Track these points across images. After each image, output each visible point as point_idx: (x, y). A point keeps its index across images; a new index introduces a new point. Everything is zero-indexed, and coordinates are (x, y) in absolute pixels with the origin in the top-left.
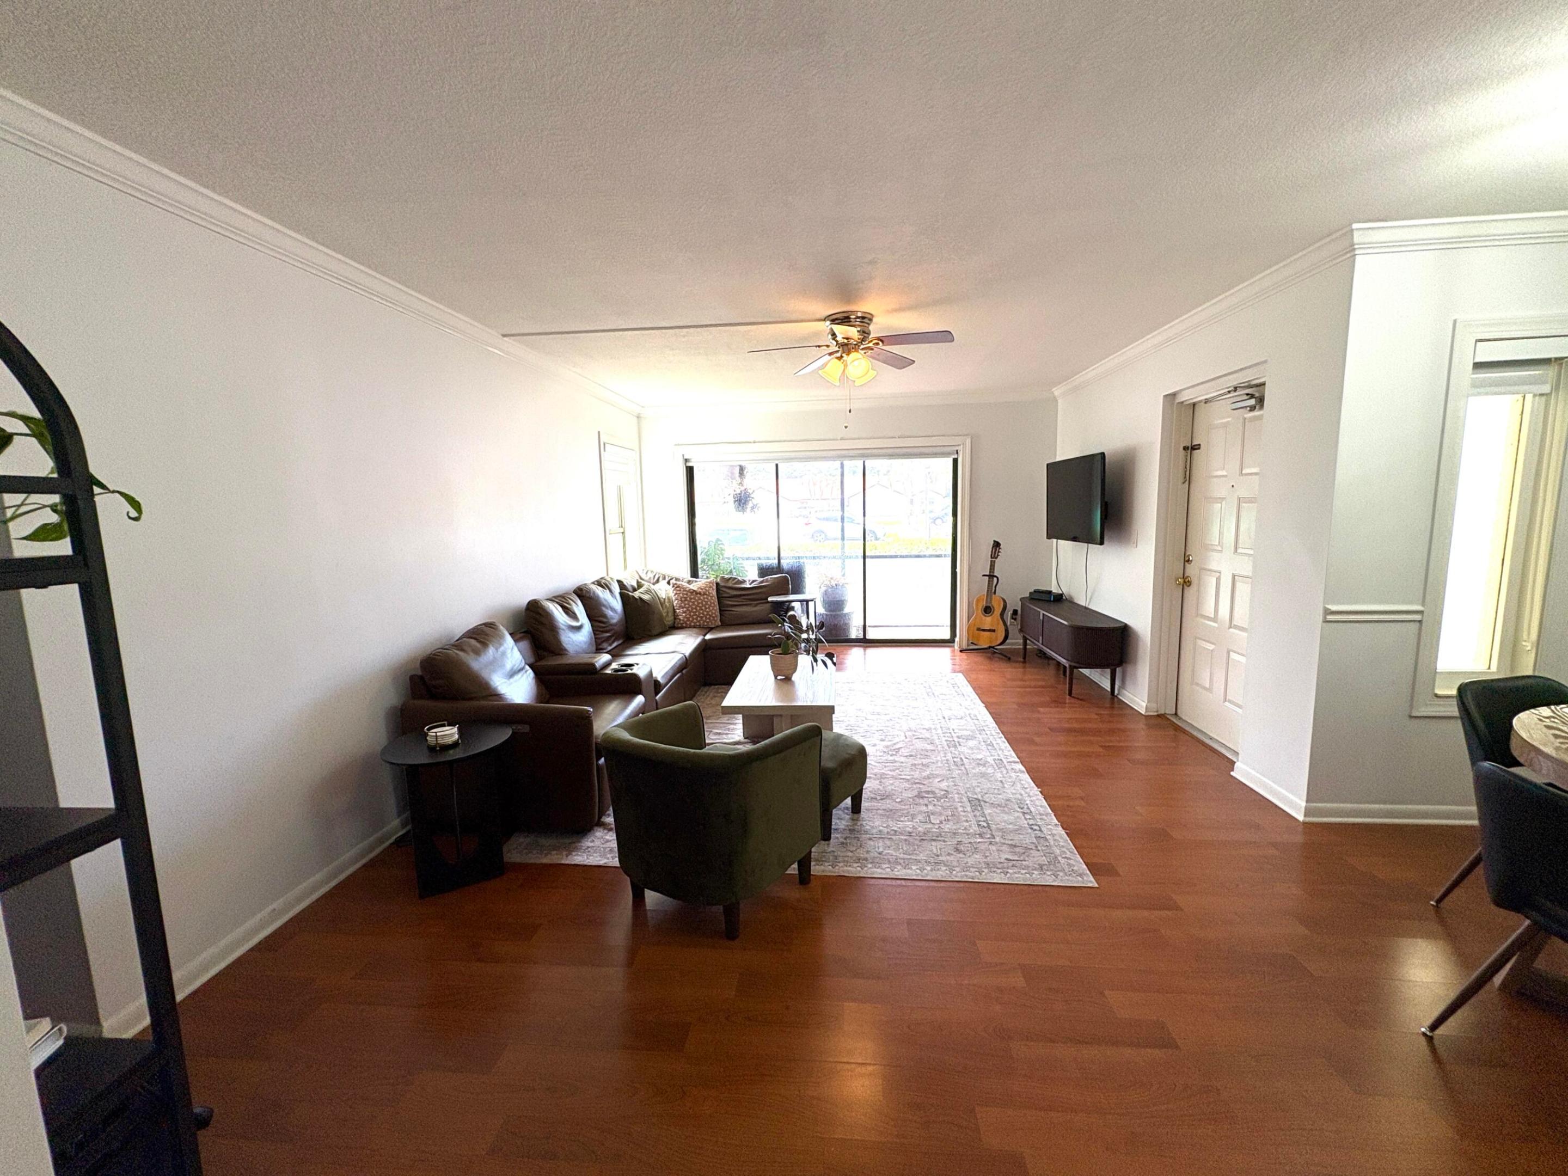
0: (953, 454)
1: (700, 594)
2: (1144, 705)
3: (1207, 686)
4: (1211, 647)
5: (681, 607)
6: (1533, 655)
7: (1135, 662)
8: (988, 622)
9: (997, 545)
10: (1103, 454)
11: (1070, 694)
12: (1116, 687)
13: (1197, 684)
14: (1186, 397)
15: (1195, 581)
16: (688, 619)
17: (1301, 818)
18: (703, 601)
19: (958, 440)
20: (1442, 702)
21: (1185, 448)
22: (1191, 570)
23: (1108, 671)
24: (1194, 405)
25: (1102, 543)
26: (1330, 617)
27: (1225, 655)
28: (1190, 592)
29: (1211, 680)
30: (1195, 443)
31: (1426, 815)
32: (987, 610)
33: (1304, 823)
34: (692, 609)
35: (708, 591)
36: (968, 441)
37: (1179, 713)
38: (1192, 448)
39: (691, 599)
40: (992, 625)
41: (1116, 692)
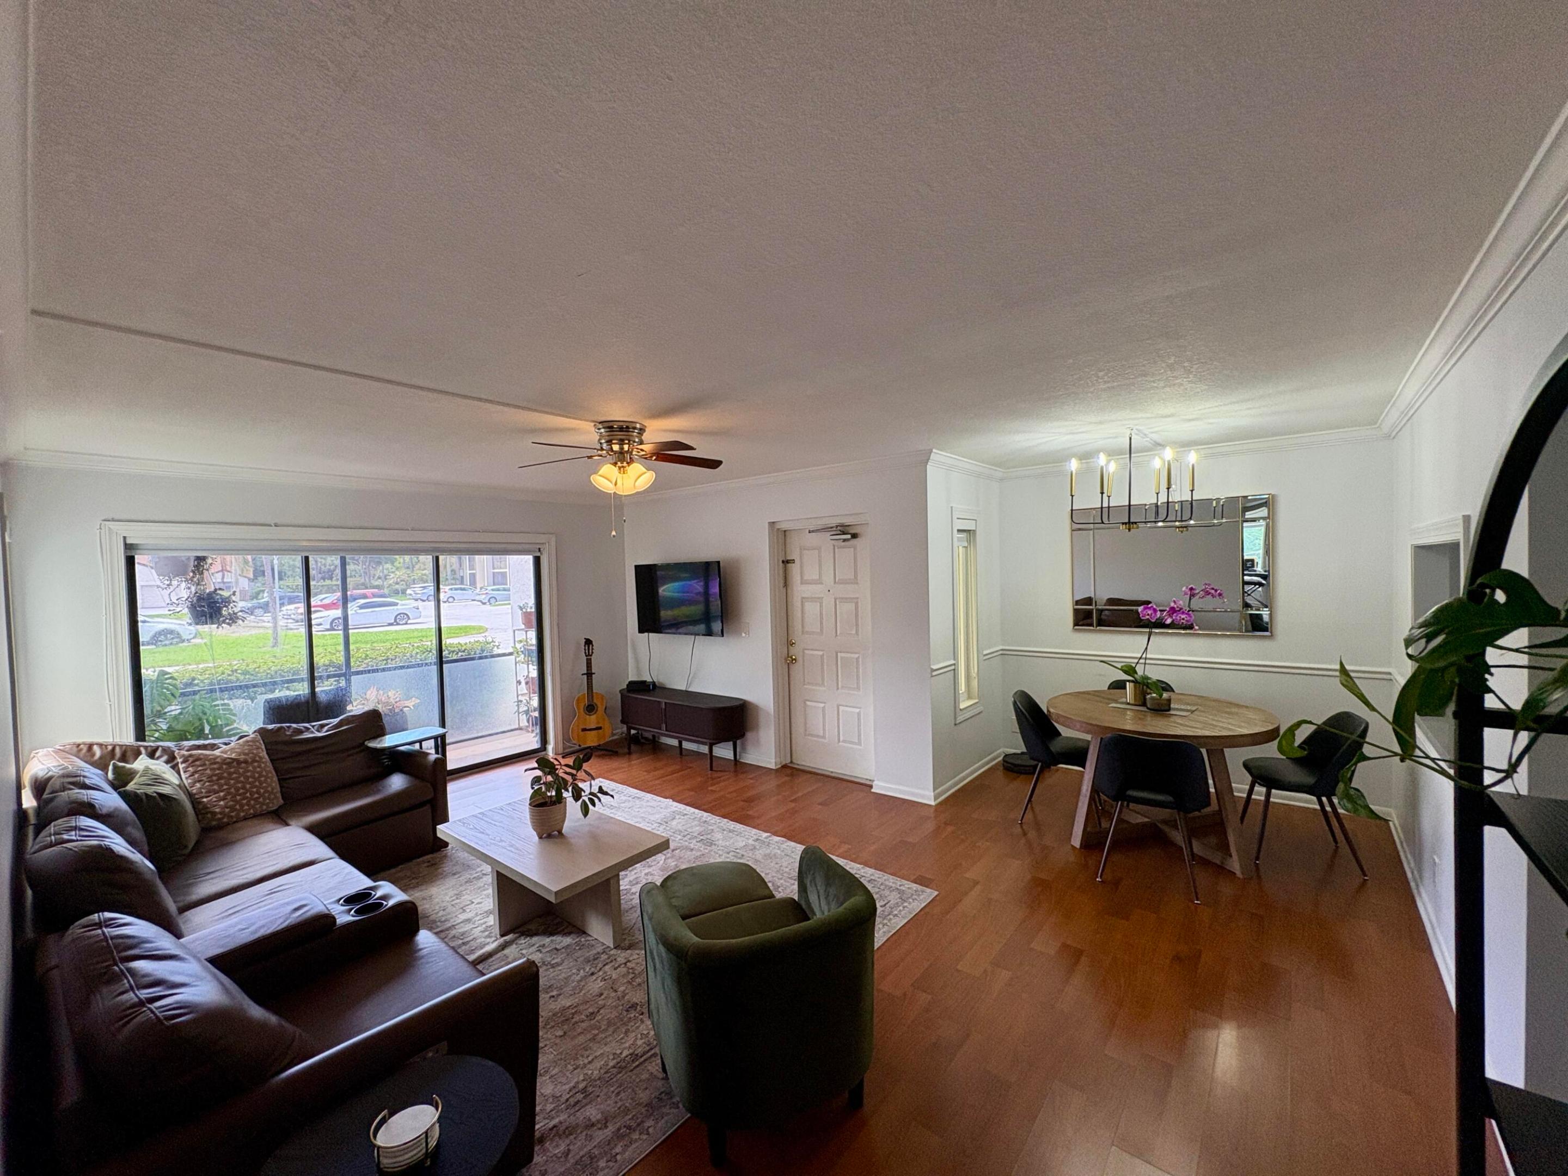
0: (534, 551)
1: (246, 762)
2: (773, 761)
3: (821, 734)
4: (822, 705)
5: (210, 792)
6: (976, 680)
7: (756, 727)
8: (592, 721)
9: (588, 642)
10: (719, 562)
11: (711, 769)
12: (738, 754)
13: (812, 735)
14: (784, 526)
15: (800, 659)
16: (232, 809)
17: (933, 803)
18: (254, 772)
19: (541, 539)
20: (965, 711)
21: (783, 562)
22: (794, 651)
23: (731, 743)
24: (785, 531)
25: (723, 636)
26: (935, 673)
27: (836, 709)
28: (796, 668)
29: (824, 730)
30: (788, 558)
31: (964, 778)
32: (591, 709)
33: (936, 805)
34: (237, 789)
35: (256, 755)
36: (553, 539)
37: (794, 761)
38: (786, 562)
39: (230, 774)
40: (598, 723)
41: (738, 757)
